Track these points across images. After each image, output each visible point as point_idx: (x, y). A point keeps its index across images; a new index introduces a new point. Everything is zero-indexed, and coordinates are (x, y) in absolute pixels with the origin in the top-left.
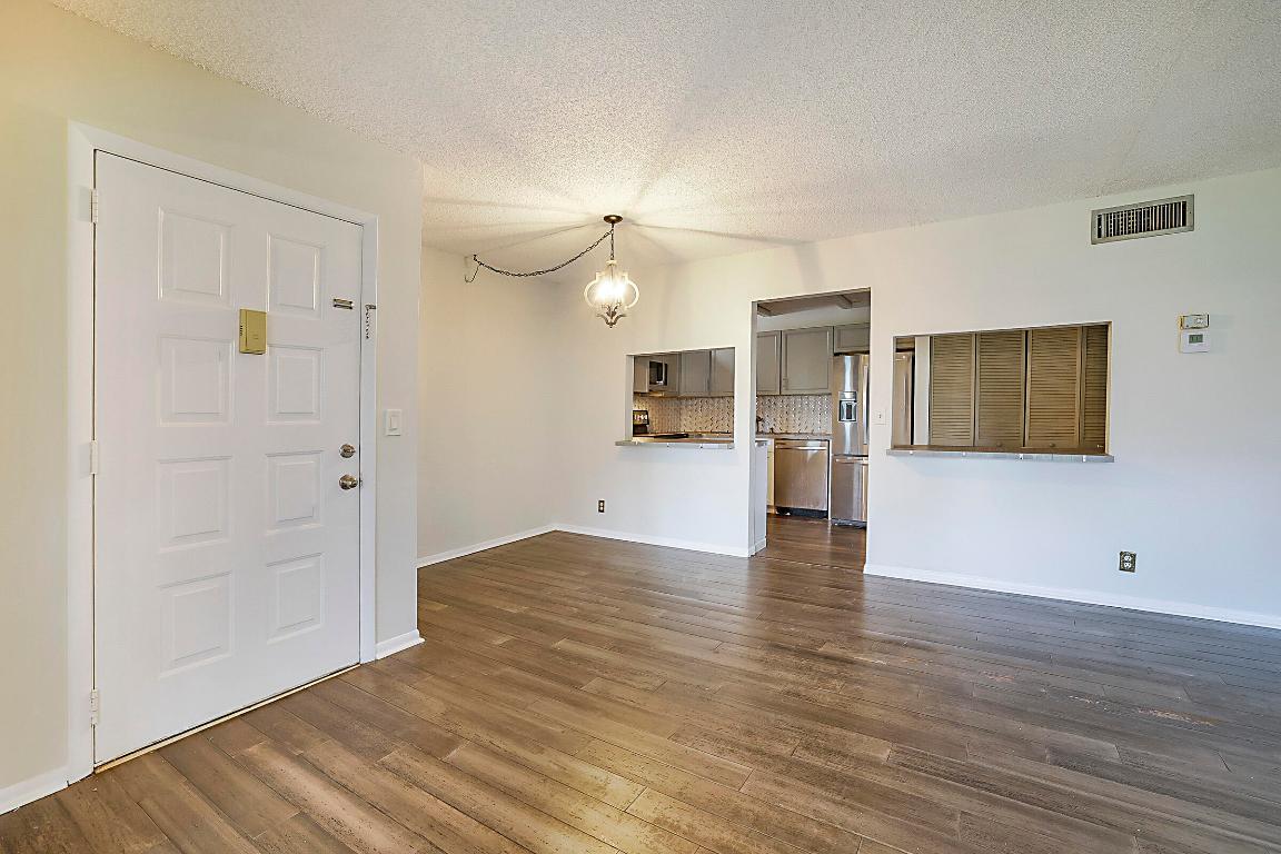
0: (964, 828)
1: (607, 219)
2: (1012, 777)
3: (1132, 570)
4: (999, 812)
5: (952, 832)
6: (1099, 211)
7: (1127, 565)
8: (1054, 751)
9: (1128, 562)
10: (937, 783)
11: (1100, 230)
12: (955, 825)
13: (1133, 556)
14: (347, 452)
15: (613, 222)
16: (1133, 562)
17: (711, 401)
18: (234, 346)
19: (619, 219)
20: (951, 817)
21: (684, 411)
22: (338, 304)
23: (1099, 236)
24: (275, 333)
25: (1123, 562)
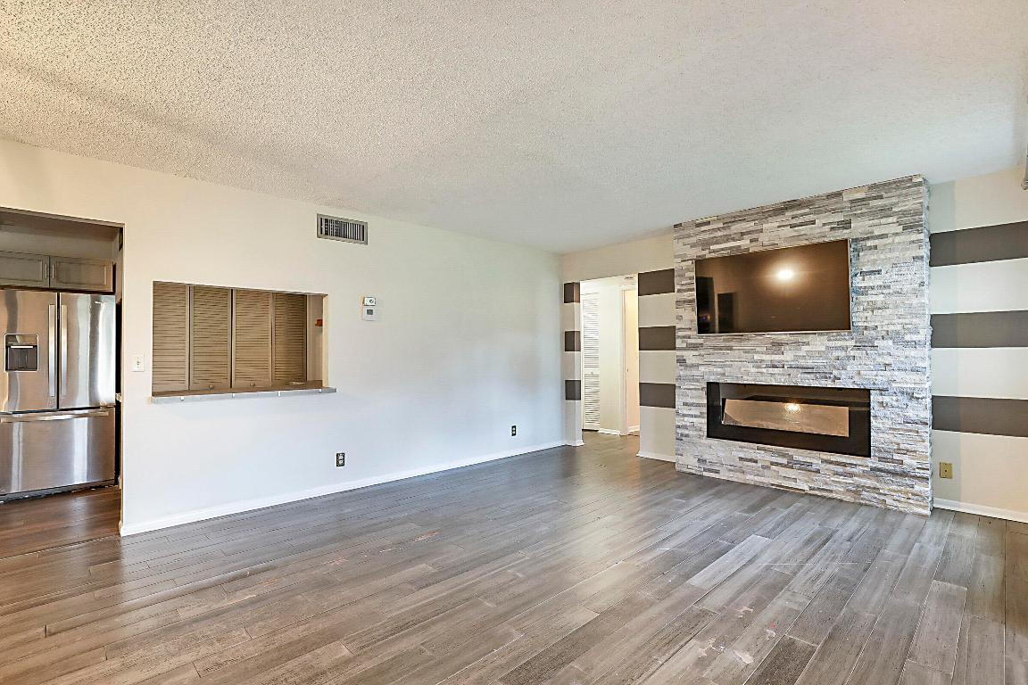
0: (433, 651)
2: (414, 609)
3: (343, 465)
4: (434, 629)
5: (431, 658)
6: (321, 216)
8: (411, 583)
9: (341, 460)
10: (392, 641)
12: (429, 653)
13: (343, 455)
16: (343, 459)
20: (421, 651)
23: (322, 234)
25: (338, 460)
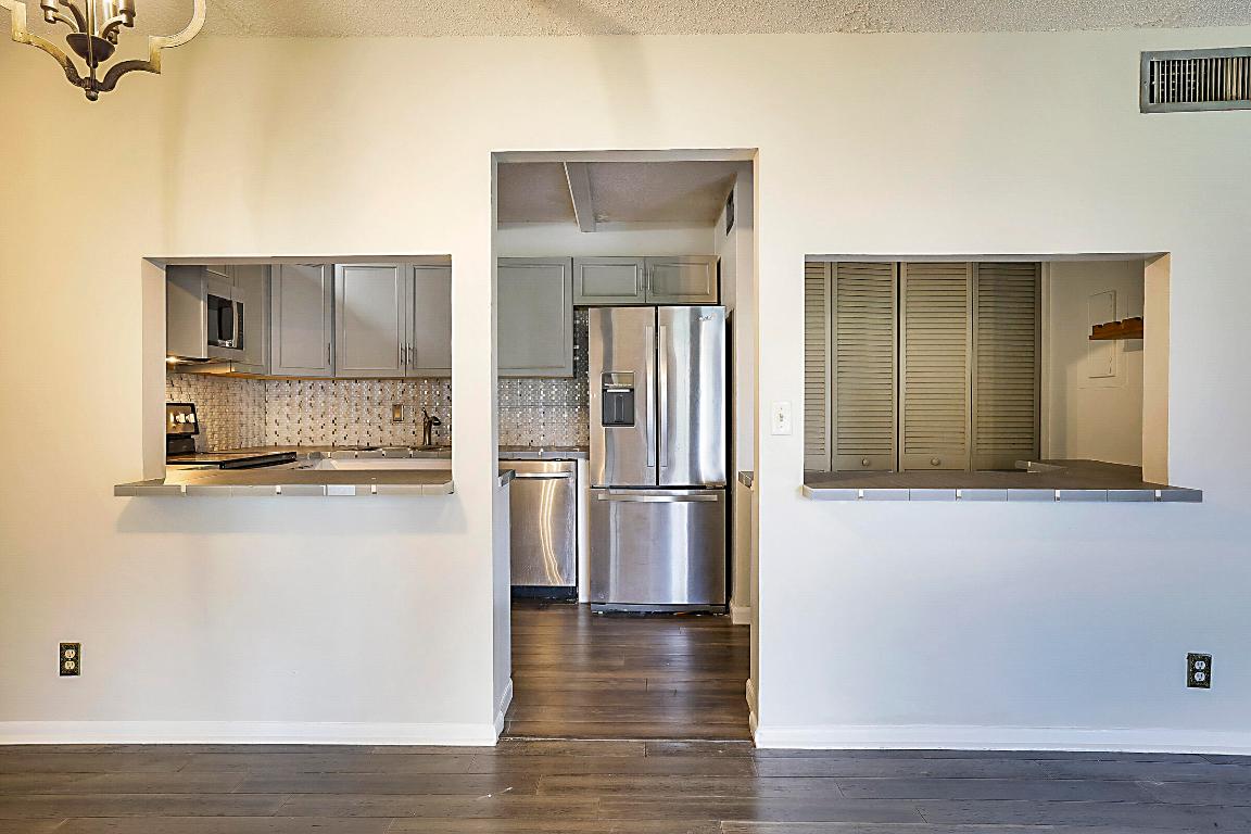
3: (1206, 684)
6: (1152, 54)
7: (1199, 676)
9: (1199, 671)
11: (1152, 89)
13: (1208, 660)
16: (1207, 671)
17: (331, 387)
21: (273, 406)
23: (1152, 101)
25: (1192, 671)
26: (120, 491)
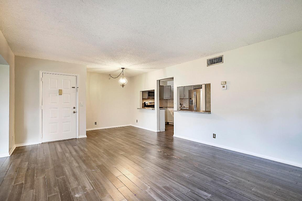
1: (122, 68)
3: (215, 138)
7: (214, 137)
11: (208, 63)
13: (215, 135)
14: (74, 108)
15: (123, 69)
18: (58, 94)
19: (124, 68)
22: (73, 87)
23: (208, 65)
24: (63, 92)
26: (138, 109)
